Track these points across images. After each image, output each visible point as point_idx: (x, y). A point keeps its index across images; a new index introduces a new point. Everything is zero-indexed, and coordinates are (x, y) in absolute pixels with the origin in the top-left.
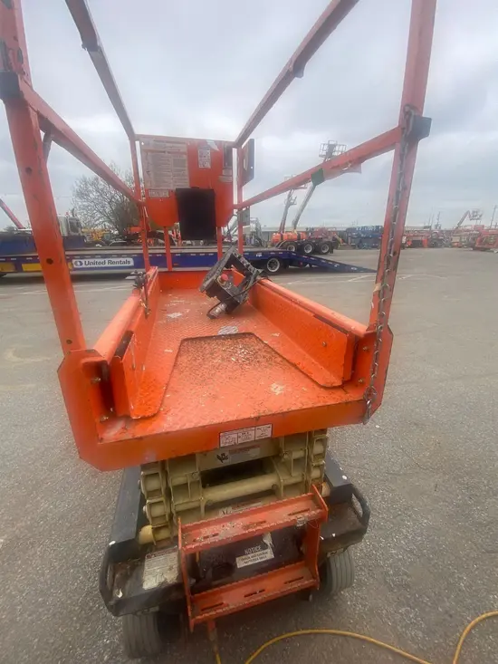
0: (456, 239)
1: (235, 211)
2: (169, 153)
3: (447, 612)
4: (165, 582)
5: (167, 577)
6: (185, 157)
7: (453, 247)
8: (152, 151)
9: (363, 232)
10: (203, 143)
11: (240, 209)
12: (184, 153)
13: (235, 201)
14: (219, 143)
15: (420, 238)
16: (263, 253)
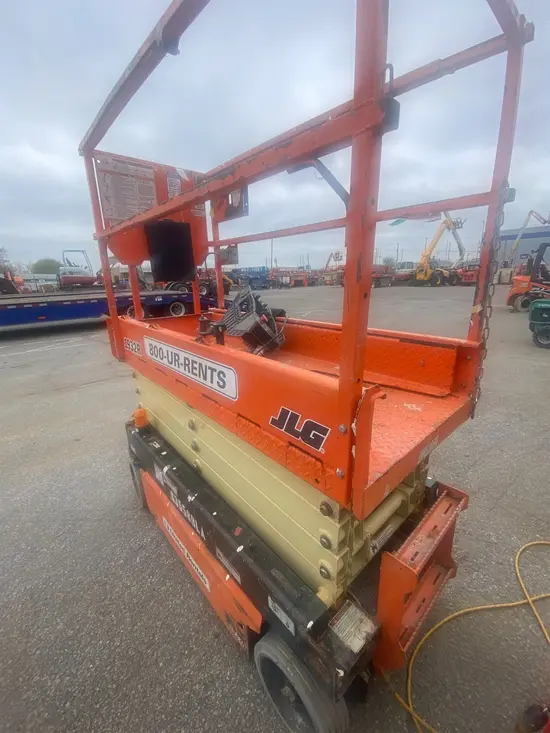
0: (327, 278)
1: (211, 249)
2: (133, 176)
3: (498, 563)
4: (368, 634)
5: (366, 629)
6: (152, 184)
7: (326, 284)
8: (110, 172)
9: (249, 273)
10: (171, 171)
11: (217, 248)
12: (151, 180)
13: (210, 238)
14: (190, 174)
15: (299, 279)
16: (163, 296)
